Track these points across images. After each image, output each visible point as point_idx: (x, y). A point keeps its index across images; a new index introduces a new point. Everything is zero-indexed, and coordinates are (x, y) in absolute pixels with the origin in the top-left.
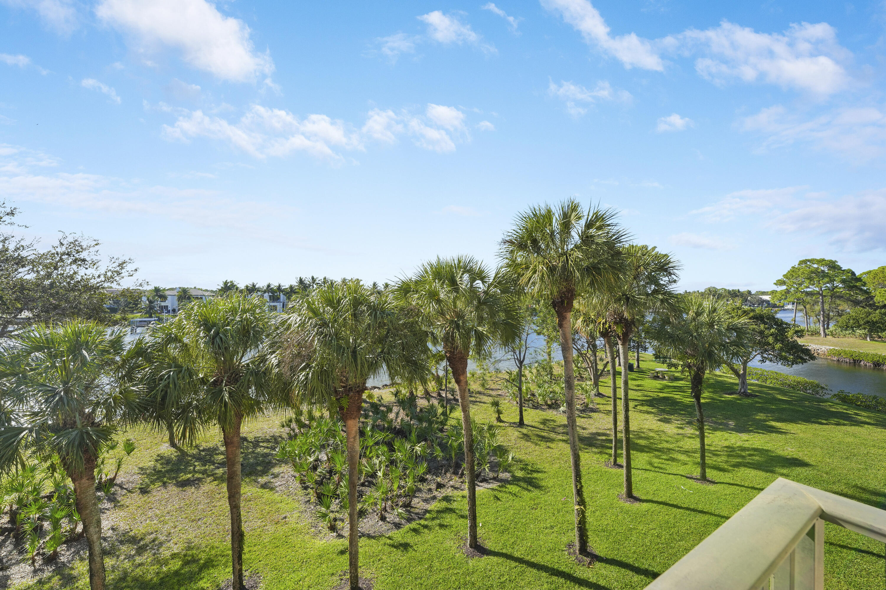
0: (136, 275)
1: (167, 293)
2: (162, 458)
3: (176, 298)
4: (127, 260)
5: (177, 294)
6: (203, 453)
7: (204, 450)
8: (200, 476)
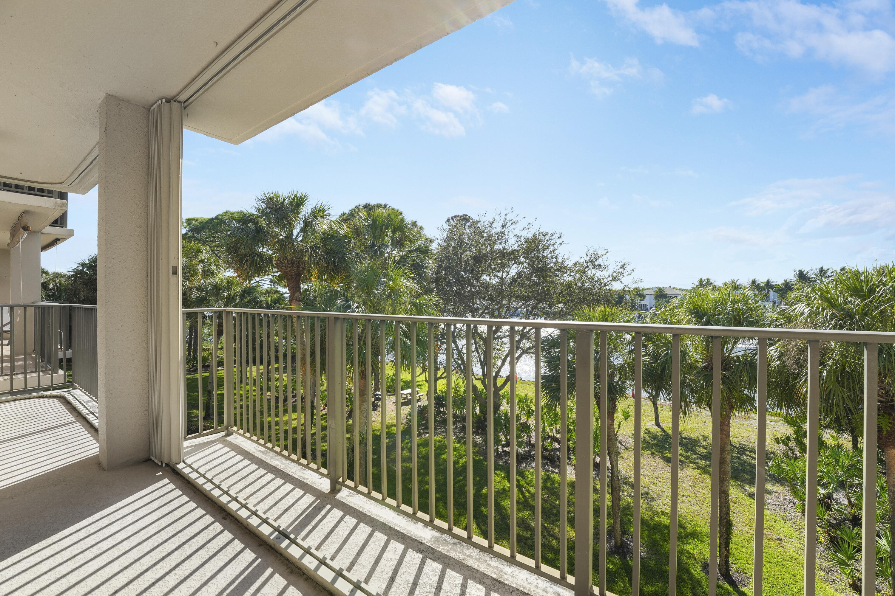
0: (633, 274)
1: (646, 292)
2: (649, 432)
3: (653, 297)
4: (626, 262)
5: (654, 293)
6: (685, 441)
7: (685, 438)
8: (683, 459)
